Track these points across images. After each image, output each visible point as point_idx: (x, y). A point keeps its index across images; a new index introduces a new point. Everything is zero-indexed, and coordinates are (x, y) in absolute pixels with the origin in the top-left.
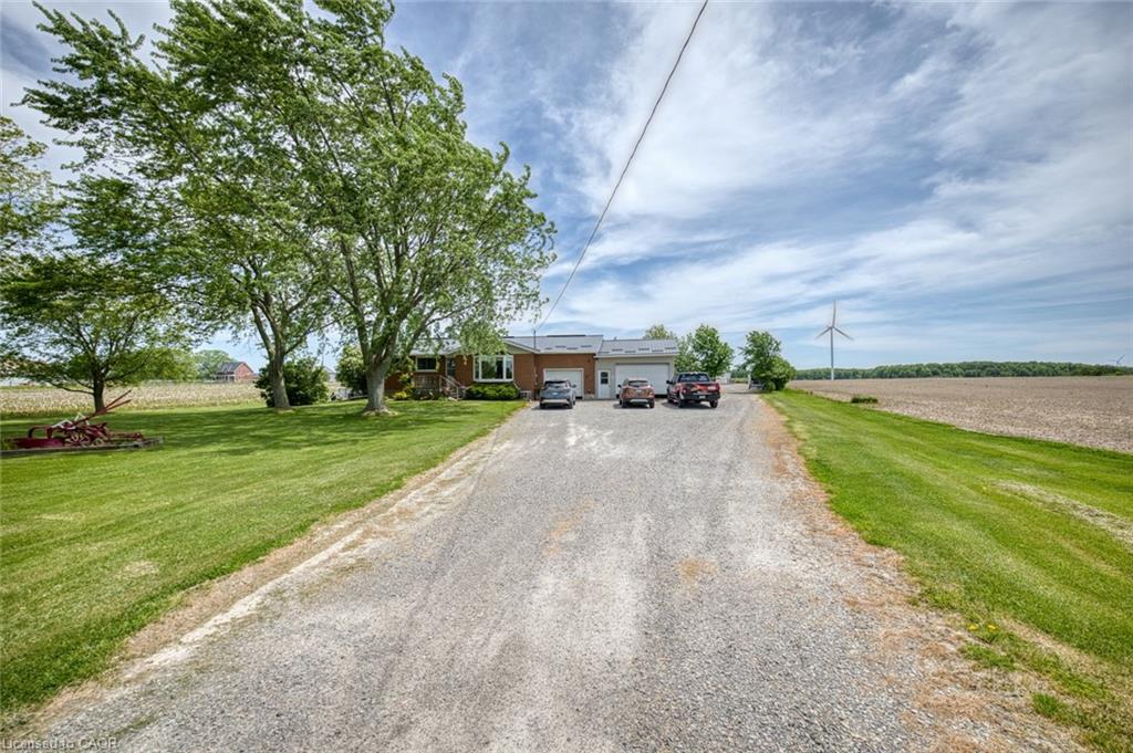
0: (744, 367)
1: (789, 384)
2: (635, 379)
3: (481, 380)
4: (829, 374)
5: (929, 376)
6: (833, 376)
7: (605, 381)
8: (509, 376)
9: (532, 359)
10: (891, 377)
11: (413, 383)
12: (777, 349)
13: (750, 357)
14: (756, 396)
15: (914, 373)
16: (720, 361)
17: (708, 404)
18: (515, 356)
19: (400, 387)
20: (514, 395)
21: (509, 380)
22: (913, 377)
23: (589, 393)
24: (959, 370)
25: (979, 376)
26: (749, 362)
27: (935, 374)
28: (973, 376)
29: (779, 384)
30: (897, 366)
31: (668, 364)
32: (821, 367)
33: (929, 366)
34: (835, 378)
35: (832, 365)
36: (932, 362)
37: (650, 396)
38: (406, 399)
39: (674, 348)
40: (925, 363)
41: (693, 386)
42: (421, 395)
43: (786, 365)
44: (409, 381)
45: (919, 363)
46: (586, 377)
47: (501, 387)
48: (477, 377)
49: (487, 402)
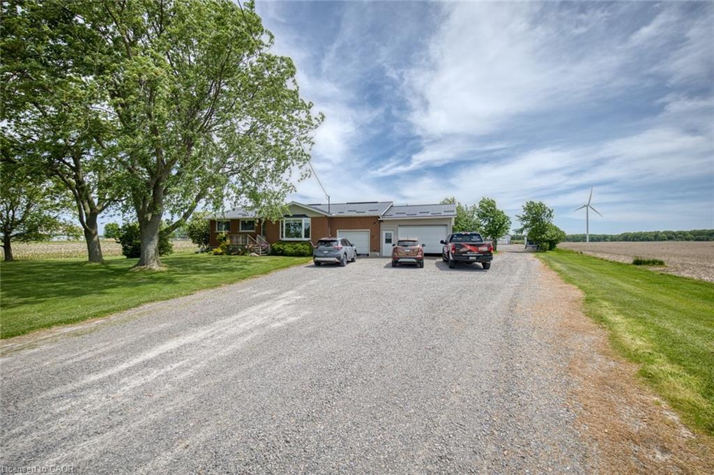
0: (521, 231)
1: (560, 246)
2: (405, 239)
3: (285, 239)
4: (586, 238)
5: (665, 240)
6: (588, 240)
7: (388, 241)
8: (307, 236)
9: (327, 221)
10: (633, 241)
11: (228, 241)
12: (550, 215)
13: (525, 223)
14: (532, 255)
15: (653, 238)
16: (500, 226)
17: (480, 264)
18: (313, 219)
19: (216, 244)
20: (308, 252)
21: (307, 239)
22: (653, 241)
23: (375, 251)
24: (690, 236)
25: (708, 240)
26: (526, 227)
27: (670, 239)
28: (703, 240)
29: (552, 244)
30: (638, 233)
31: (446, 225)
32: (579, 233)
33: (665, 233)
34: (590, 241)
35: (587, 232)
36: (667, 230)
37: (419, 256)
38: (221, 254)
39: (453, 211)
40: (661, 231)
41: (463, 246)
42: (232, 251)
43: (557, 229)
44: (225, 239)
45: (657, 230)
46: (372, 237)
47: (297, 245)
48: (282, 237)
49: (286, 257)
